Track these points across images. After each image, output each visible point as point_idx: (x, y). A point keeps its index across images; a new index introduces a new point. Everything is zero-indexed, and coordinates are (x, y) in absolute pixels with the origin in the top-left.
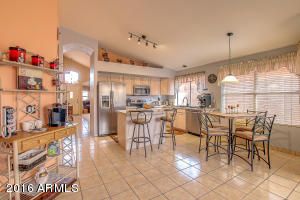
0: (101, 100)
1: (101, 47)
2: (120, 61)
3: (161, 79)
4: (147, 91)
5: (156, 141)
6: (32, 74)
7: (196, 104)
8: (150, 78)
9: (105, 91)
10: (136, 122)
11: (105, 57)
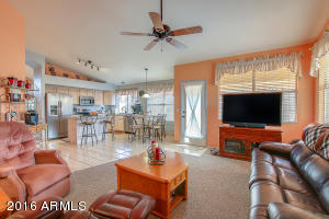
0: (49, 109)
1: (48, 62)
2: (66, 76)
3: (104, 92)
4: (92, 101)
5: (100, 138)
6: (16, 91)
7: (130, 111)
8: (94, 91)
9: (53, 100)
10: (86, 124)
11: (52, 71)
